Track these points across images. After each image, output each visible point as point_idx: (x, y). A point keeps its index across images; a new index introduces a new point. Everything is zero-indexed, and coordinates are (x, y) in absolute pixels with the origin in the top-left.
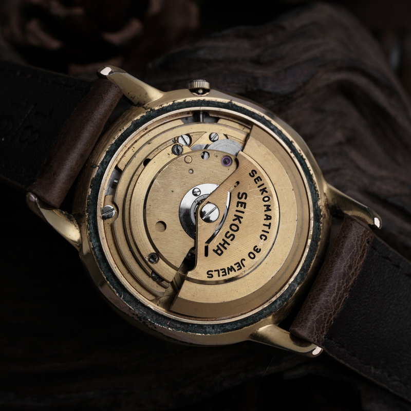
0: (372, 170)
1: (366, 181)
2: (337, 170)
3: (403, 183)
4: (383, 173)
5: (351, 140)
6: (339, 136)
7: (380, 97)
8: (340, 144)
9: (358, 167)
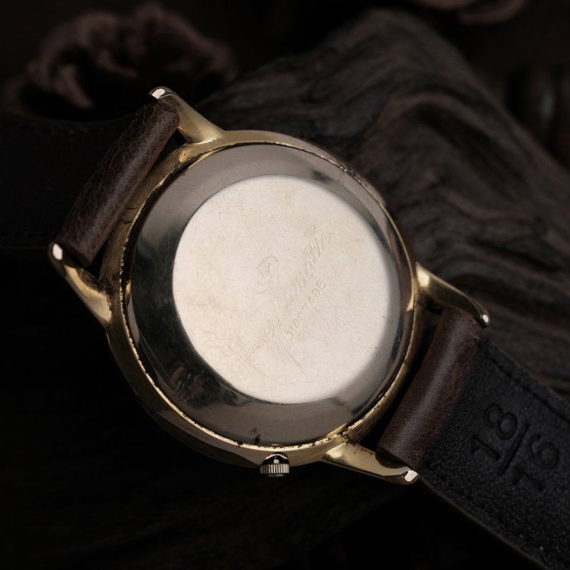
0: (480, 212)
1: (475, 228)
2: (436, 220)
3: (521, 223)
4: (494, 214)
5: (445, 180)
6: (430, 176)
7: (472, 117)
8: (433, 186)
9: (461, 213)
